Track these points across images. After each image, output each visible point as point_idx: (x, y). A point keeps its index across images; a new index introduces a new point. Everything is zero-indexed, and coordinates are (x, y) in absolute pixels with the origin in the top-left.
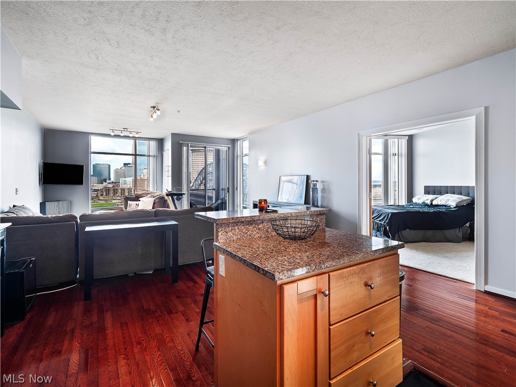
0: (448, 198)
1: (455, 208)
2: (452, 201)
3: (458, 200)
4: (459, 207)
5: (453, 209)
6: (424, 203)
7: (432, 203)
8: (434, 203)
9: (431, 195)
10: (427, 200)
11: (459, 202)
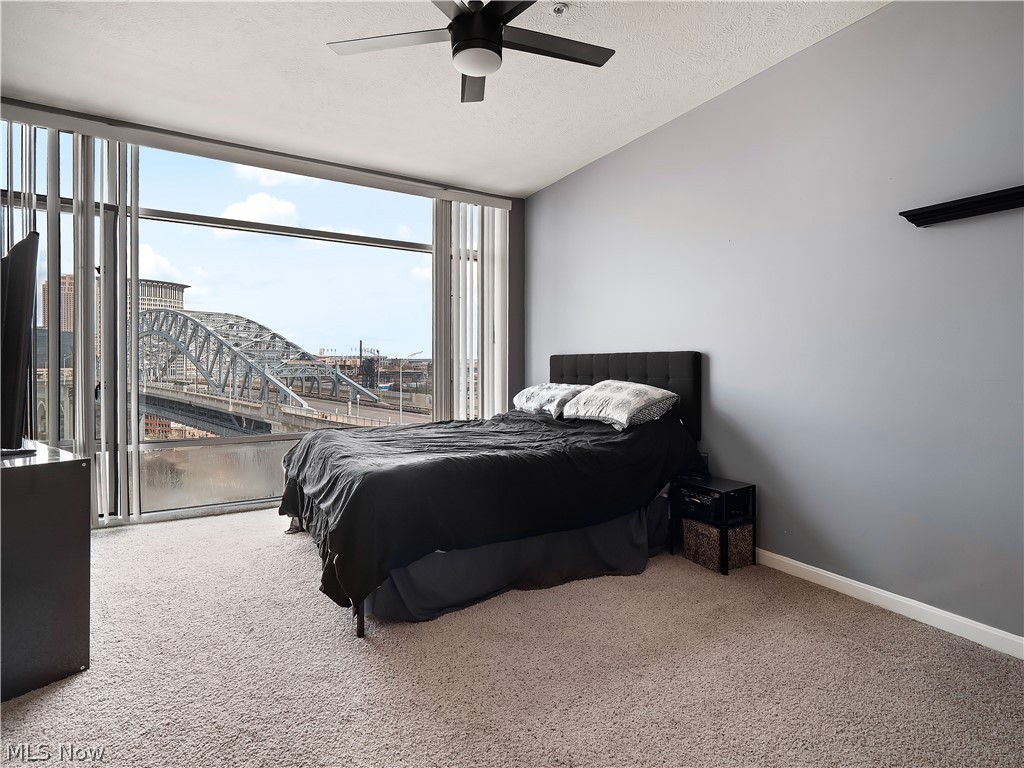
0: (606, 393)
1: (625, 431)
2: (617, 407)
3: (636, 403)
4: (637, 427)
5: (619, 439)
6: (541, 411)
7: (562, 414)
8: (569, 411)
9: (564, 386)
10: (550, 401)
11: (640, 410)
